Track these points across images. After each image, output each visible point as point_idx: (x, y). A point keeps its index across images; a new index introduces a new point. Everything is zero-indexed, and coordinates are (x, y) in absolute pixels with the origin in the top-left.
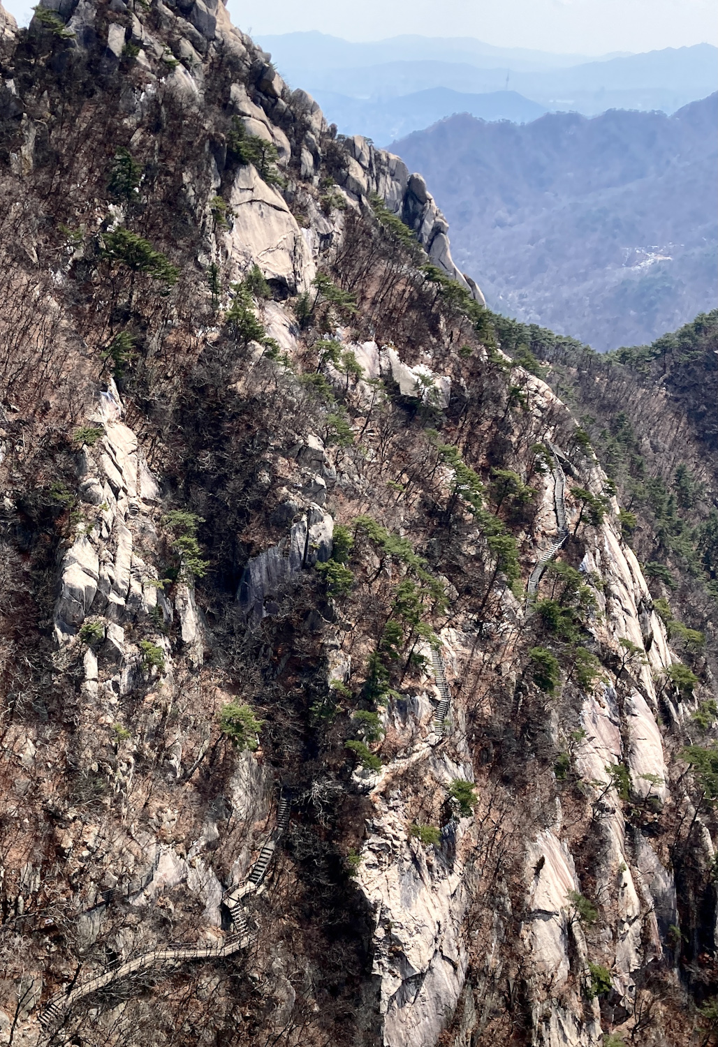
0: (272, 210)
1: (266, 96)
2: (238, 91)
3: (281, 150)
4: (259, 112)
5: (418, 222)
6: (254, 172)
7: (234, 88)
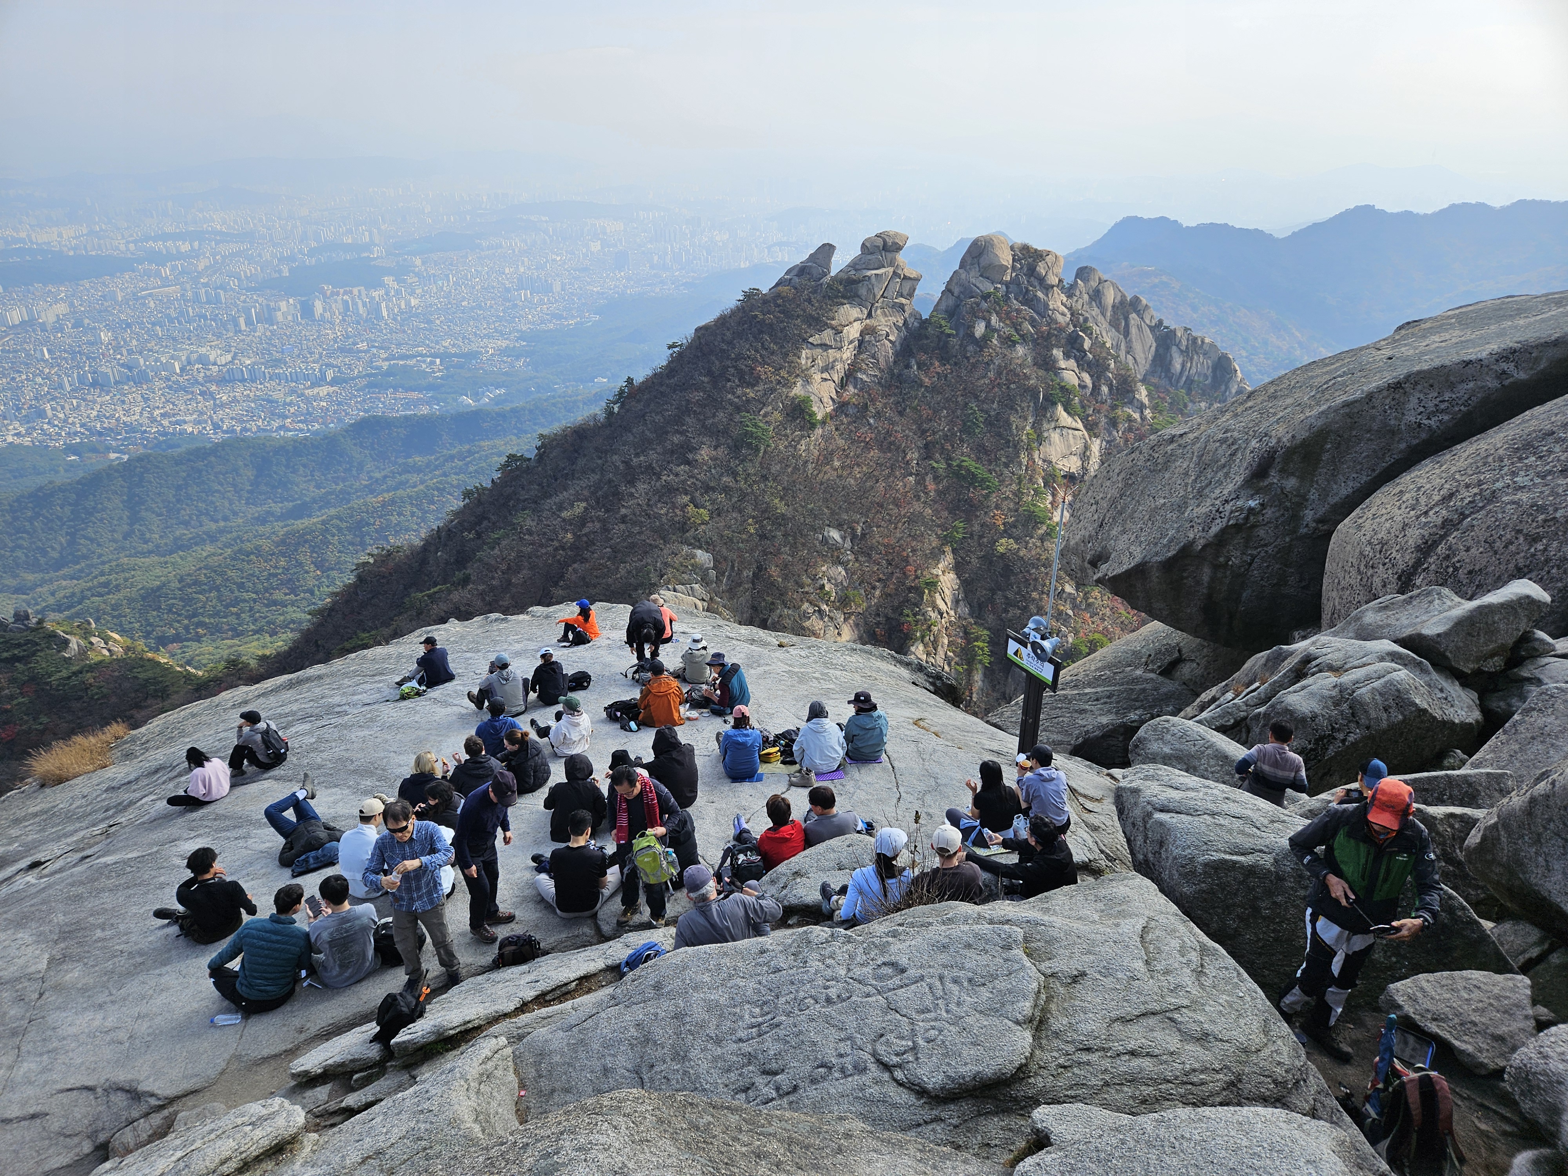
0: (1070, 431)
1: (1078, 350)
2: (1057, 353)
3: (1083, 387)
4: (1072, 363)
5: (1223, 387)
6: (1060, 408)
7: (1055, 352)
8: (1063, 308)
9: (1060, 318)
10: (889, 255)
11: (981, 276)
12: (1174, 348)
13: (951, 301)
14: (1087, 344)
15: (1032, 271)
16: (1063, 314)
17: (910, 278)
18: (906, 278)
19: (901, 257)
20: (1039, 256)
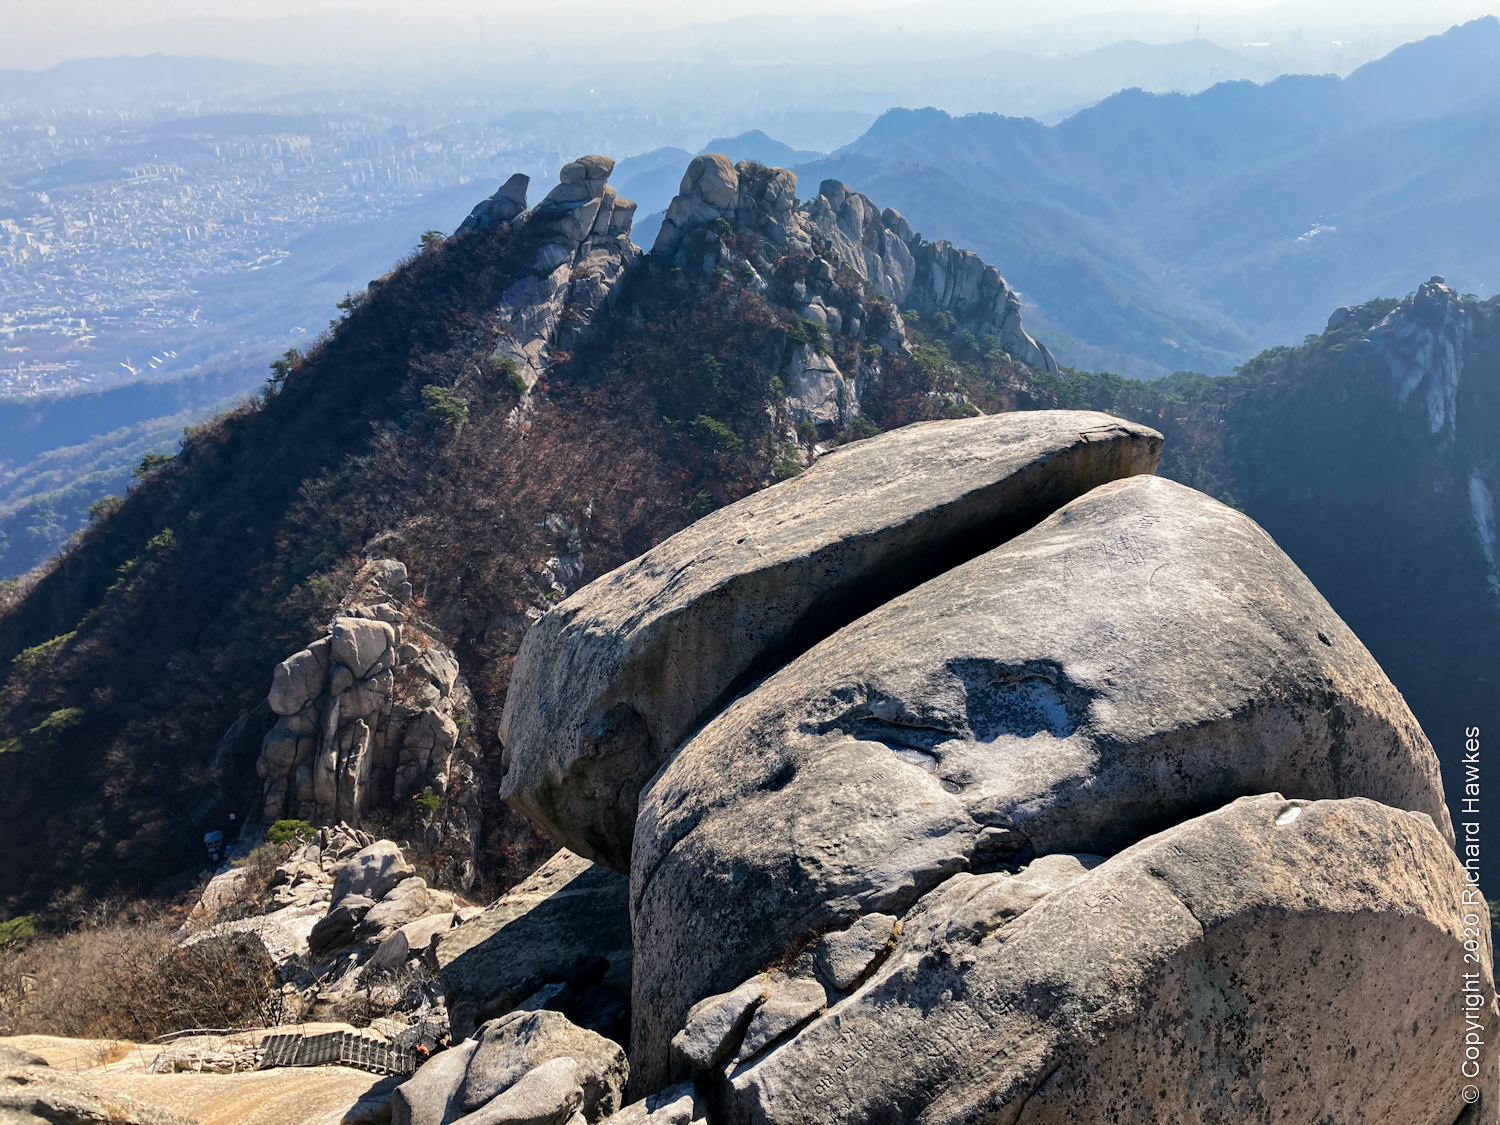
0: (822, 374)
1: (823, 281)
2: (800, 285)
3: (831, 321)
4: (816, 298)
5: (991, 305)
6: (807, 348)
7: (797, 285)
8: (802, 233)
9: (800, 244)
10: (594, 184)
11: (706, 201)
12: (935, 266)
13: (672, 233)
14: (831, 271)
15: (762, 193)
16: (803, 239)
17: (622, 209)
18: (618, 208)
19: (610, 186)
20: (769, 175)
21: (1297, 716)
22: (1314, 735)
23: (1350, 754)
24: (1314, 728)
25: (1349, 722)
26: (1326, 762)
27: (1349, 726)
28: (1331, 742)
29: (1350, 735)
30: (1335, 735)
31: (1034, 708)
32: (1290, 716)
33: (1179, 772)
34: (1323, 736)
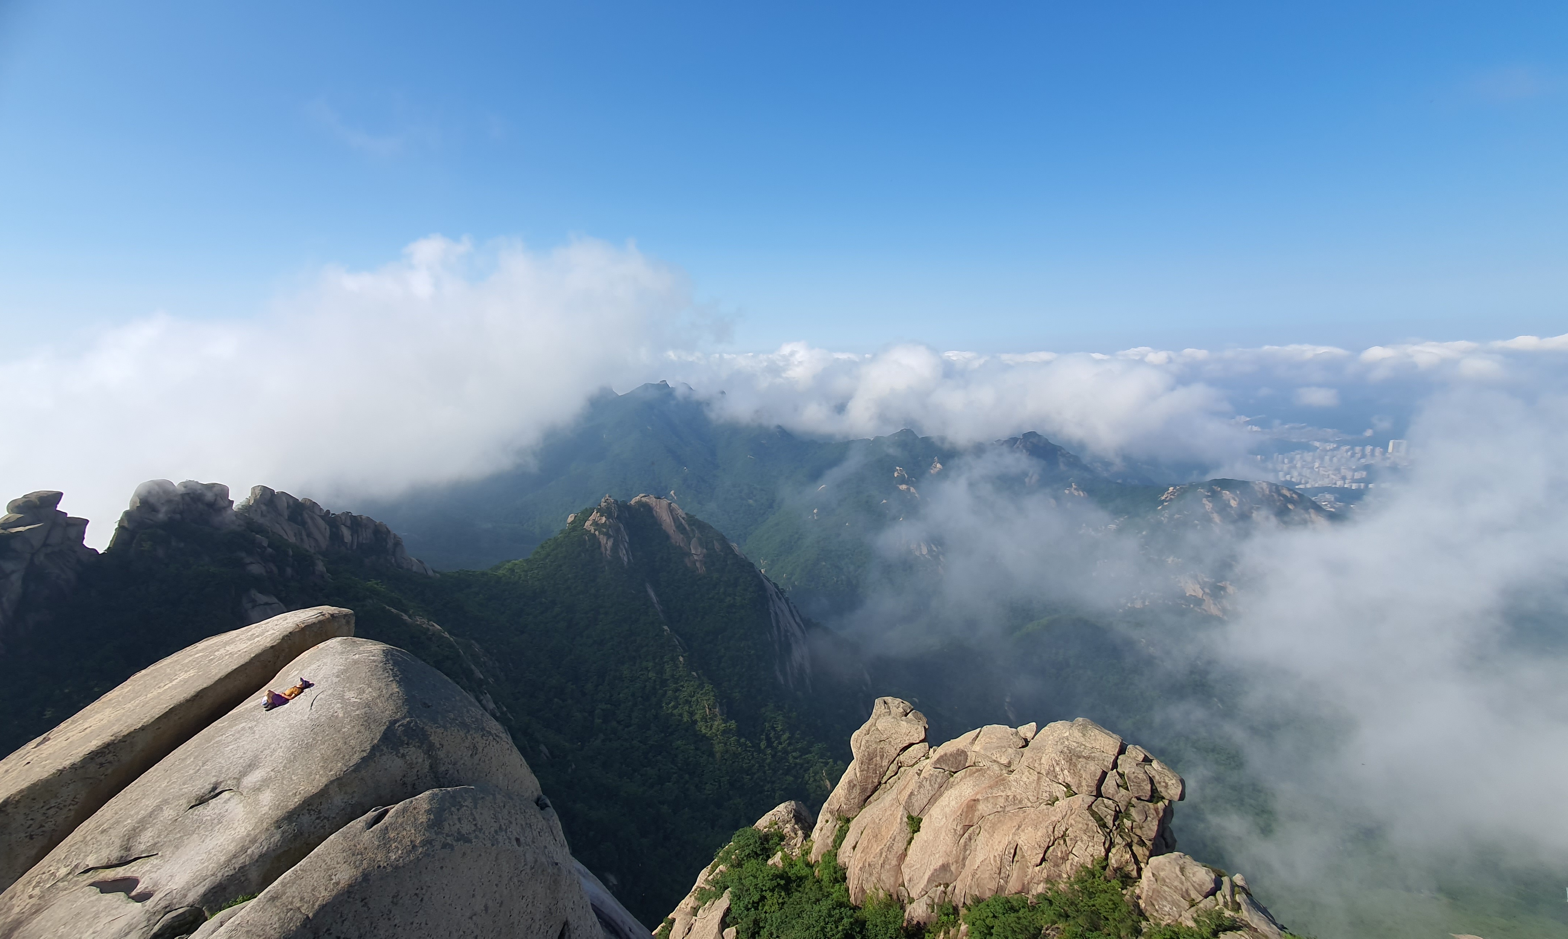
10: (43, 511)
11: (154, 510)
12: (342, 527)
13: (126, 534)
15: (201, 500)
17: (76, 520)
18: (70, 525)
21: (400, 755)
22: (415, 761)
23: (444, 764)
24: (414, 758)
25: (438, 746)
26: (428, 774)
27: (439, 749)
28: (427, 763)
29: (441, 754)
30: (430, 756)
31: (220, 813)
32: (395, 756)
33: (318, 818)
34: (420, 760)
